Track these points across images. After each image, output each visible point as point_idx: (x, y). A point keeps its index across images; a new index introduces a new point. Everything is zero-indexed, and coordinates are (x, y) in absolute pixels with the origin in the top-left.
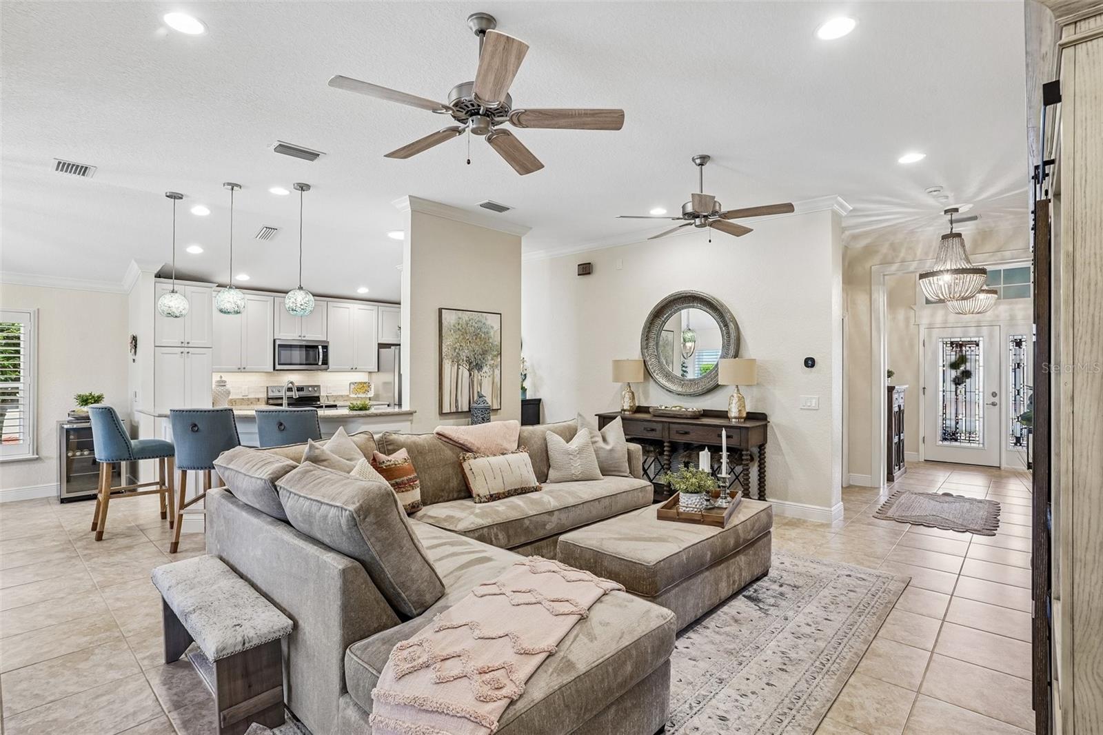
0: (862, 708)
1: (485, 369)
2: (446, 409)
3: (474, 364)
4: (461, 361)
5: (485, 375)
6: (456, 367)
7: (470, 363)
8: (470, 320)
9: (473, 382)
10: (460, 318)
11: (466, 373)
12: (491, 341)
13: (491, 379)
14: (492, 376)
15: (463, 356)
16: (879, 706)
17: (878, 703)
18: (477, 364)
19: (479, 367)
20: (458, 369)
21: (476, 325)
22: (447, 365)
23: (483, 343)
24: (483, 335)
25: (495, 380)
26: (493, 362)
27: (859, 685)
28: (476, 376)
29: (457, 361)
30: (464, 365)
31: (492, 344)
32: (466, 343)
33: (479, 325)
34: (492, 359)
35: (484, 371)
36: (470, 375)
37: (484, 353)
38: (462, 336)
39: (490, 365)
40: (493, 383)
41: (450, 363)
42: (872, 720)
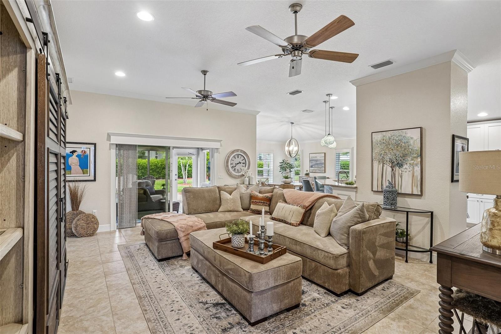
0: (125, 295)
1: (405, 166)
2: (375, 189)
3: (396, 163)
4: (385, 161)
5: (405, 170)
6: (382, 165)
7: (393, 163)
8: (392, 136)
9: (395, 175)
10: (384, 136)
11: (389, 169)
12: (410, 147)
13: (411, 173)
14: (411, 172)
15: (387, 158)
16: (121, 298)
17: (122, 299)
18: (398, 163)
19: (400, 165)
20: (383, 166)
21: (397, 139)
22: (376, 164)
23: (403, 149)
24: (403, 144)
25: (415, 174)
26: (413, 161)
27: (133, 301)
28: (397, 170)
29: (382, 161)
30: (388, 164)
31: (412, 150)
32: (389, 151)
33: (400, 138)
34: (412, 160)
35: (404, 167)
36: (393, 170)
37: (405, 156)
38: (386, 147)
39: (410, 164)
40: (413, 176)
41: (377, 163)
42: (120, 293)
